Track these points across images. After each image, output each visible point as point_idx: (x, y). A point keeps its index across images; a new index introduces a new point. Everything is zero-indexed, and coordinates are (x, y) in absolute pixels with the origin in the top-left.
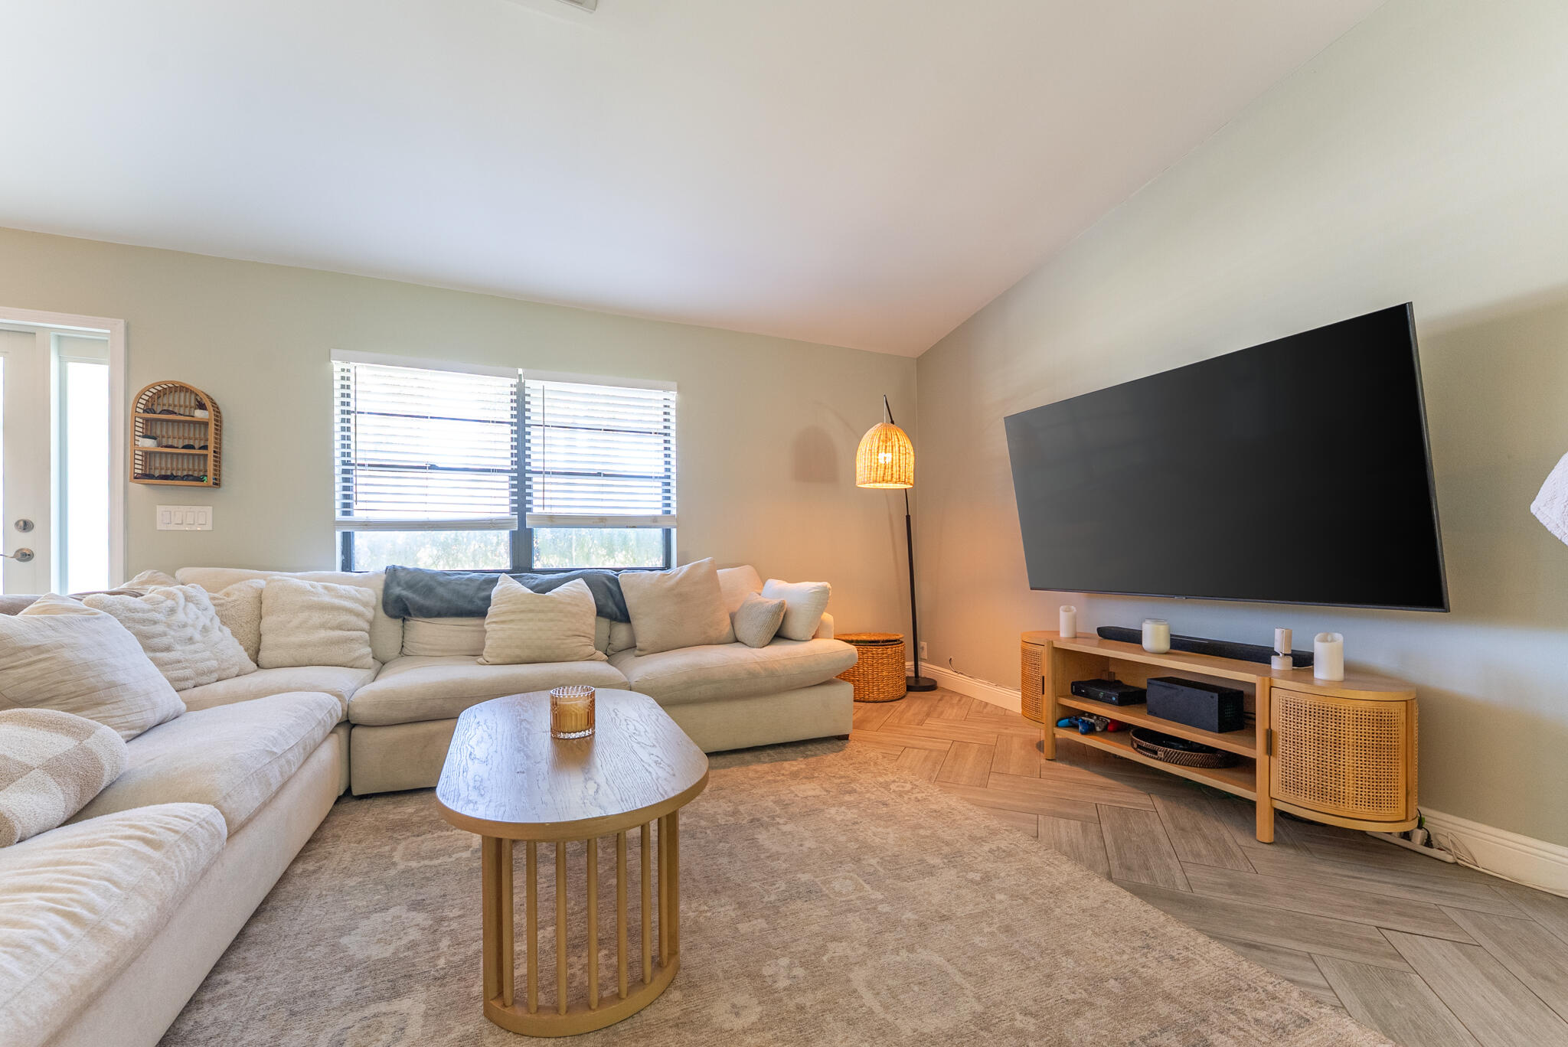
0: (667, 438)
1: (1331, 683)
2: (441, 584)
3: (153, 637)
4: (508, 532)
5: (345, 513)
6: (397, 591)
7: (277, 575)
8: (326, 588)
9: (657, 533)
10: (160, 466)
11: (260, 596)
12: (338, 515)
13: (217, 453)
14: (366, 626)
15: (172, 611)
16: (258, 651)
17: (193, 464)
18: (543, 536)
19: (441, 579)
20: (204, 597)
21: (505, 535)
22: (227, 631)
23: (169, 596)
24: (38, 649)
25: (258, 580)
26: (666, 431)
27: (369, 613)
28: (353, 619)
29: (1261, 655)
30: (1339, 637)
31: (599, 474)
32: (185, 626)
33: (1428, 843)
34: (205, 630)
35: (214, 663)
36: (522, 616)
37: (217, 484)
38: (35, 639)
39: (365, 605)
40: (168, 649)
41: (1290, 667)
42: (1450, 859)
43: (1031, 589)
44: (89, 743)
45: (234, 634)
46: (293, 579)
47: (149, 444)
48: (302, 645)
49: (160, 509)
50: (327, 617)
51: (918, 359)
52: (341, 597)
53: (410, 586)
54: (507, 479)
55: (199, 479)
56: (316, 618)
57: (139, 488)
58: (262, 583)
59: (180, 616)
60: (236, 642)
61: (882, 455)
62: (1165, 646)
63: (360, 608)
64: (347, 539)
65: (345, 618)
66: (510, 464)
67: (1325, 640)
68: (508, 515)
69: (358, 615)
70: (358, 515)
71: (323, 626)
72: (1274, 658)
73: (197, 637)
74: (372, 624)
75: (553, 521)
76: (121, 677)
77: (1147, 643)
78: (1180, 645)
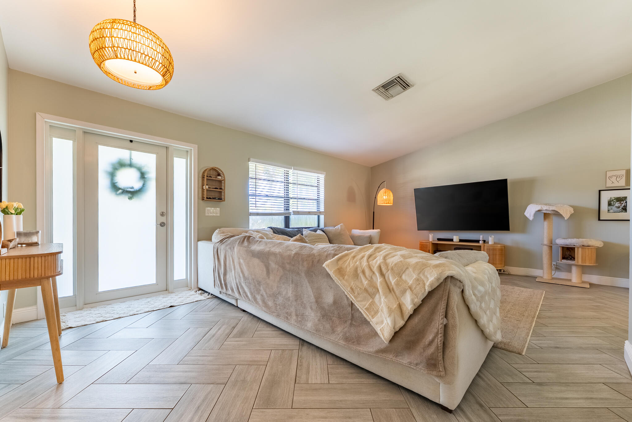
0: (318, 188)
1: (492, 245)
4: (283, 216)
9: (316, 216)
13: (224, 190)
17: (213, 194)
18: (292, 217)
26: (318, 186)
29: (478, 241)
30: (493, 236)
31: (304, 199)
33: (504, 272)
37: (224, 200)
41: (483, 243)
42: (508, 273)
43: (418, 230)
47: (207, 187)
49: (207, 209)
51: (371, 168)
54: (283, 200)
55: (219, 199)
57: (201, 202)
61: (384, 197)
62: (458, 241)
66: (284, 195)
67: (491, 237)
68: (283, 211)
72: (480, 241)
75: (297, 213)
77: (454, 240)
78: (461, 241)
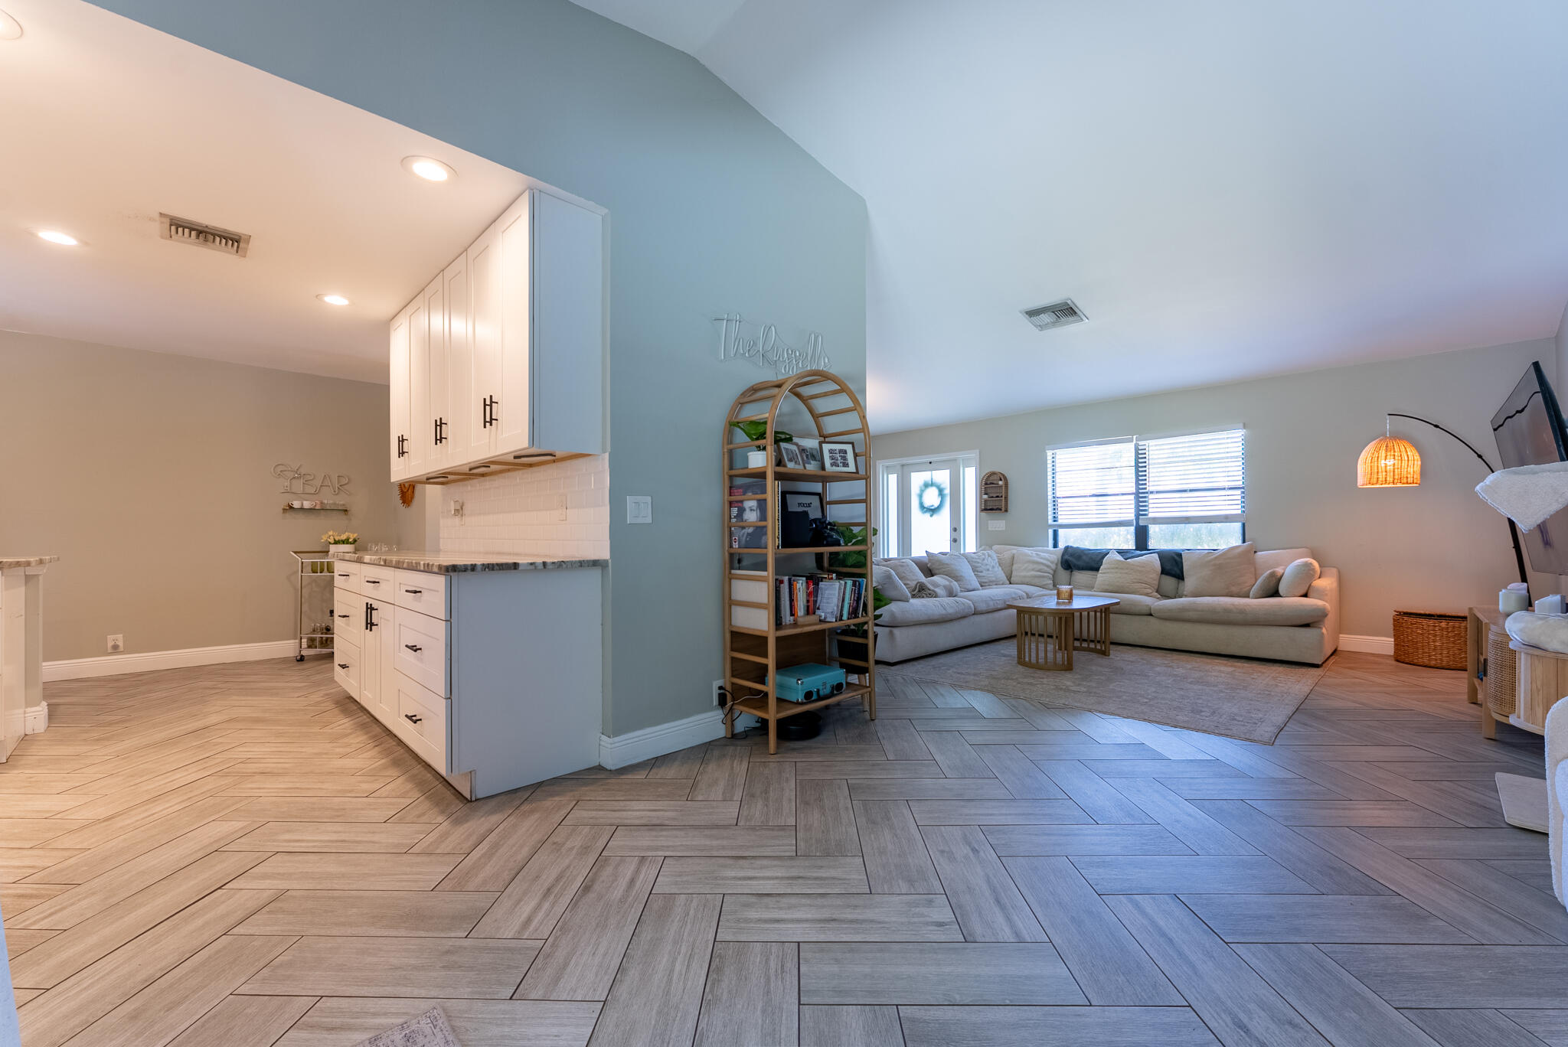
2: (1085, 554)
3: (977, 567)
5: (1054, 521)
6: (1066, 557)
7: (1020, 549)
8: (1037, 554)
10: (990, 506)
11: (1014, 557)
12: (1050, 521)
13: (1006, 498)
14: (1052, 572)
15: (984, 559)
16: (1011, 577)
17: (999, 504)
18: (1154, 530)
19: (1086, 552)
20: (995, 556)
21: (1132, 529)
22: (1000, 568)
23: (984, 554)
24: (947, 564)
25: (1015, 550)
27: (1053, 566)
28: (1045, 568)
31: (1187, 491)
32: (987, 565)
34: (993, 567)
35: (994, 579)
36: (1113, 571)
37: (1006, 511)
38: (947, 562)
39: (1052, 562)
40: (981, 572)
44: (952, 584)
45: (1002, 569)
46: (1026, 550)
47: (985, 497)
48: (1025, 577)
49: (989, 522)
50: (1035, 566)
51: (1556, 338)
52: (1041, 558)
53: (1071, 555)
54: (1133, 497)
55: (1001, 510)
56: (1031, 566)
57: (984, 514)
58: (1015, 551)
59: (986, 561)
60: (1002, 572)
63: (1049, 564)
64: (1055, 533)
65: (1042, 567)
66: (1134, 490)
68: (1131, 518)
69: (1048, 566)
70: (1060, 522)
71: (1033, 570)
73: (991, 569)
74: (1055, 571)
75: (1163, 521)
76: (963, 575)
